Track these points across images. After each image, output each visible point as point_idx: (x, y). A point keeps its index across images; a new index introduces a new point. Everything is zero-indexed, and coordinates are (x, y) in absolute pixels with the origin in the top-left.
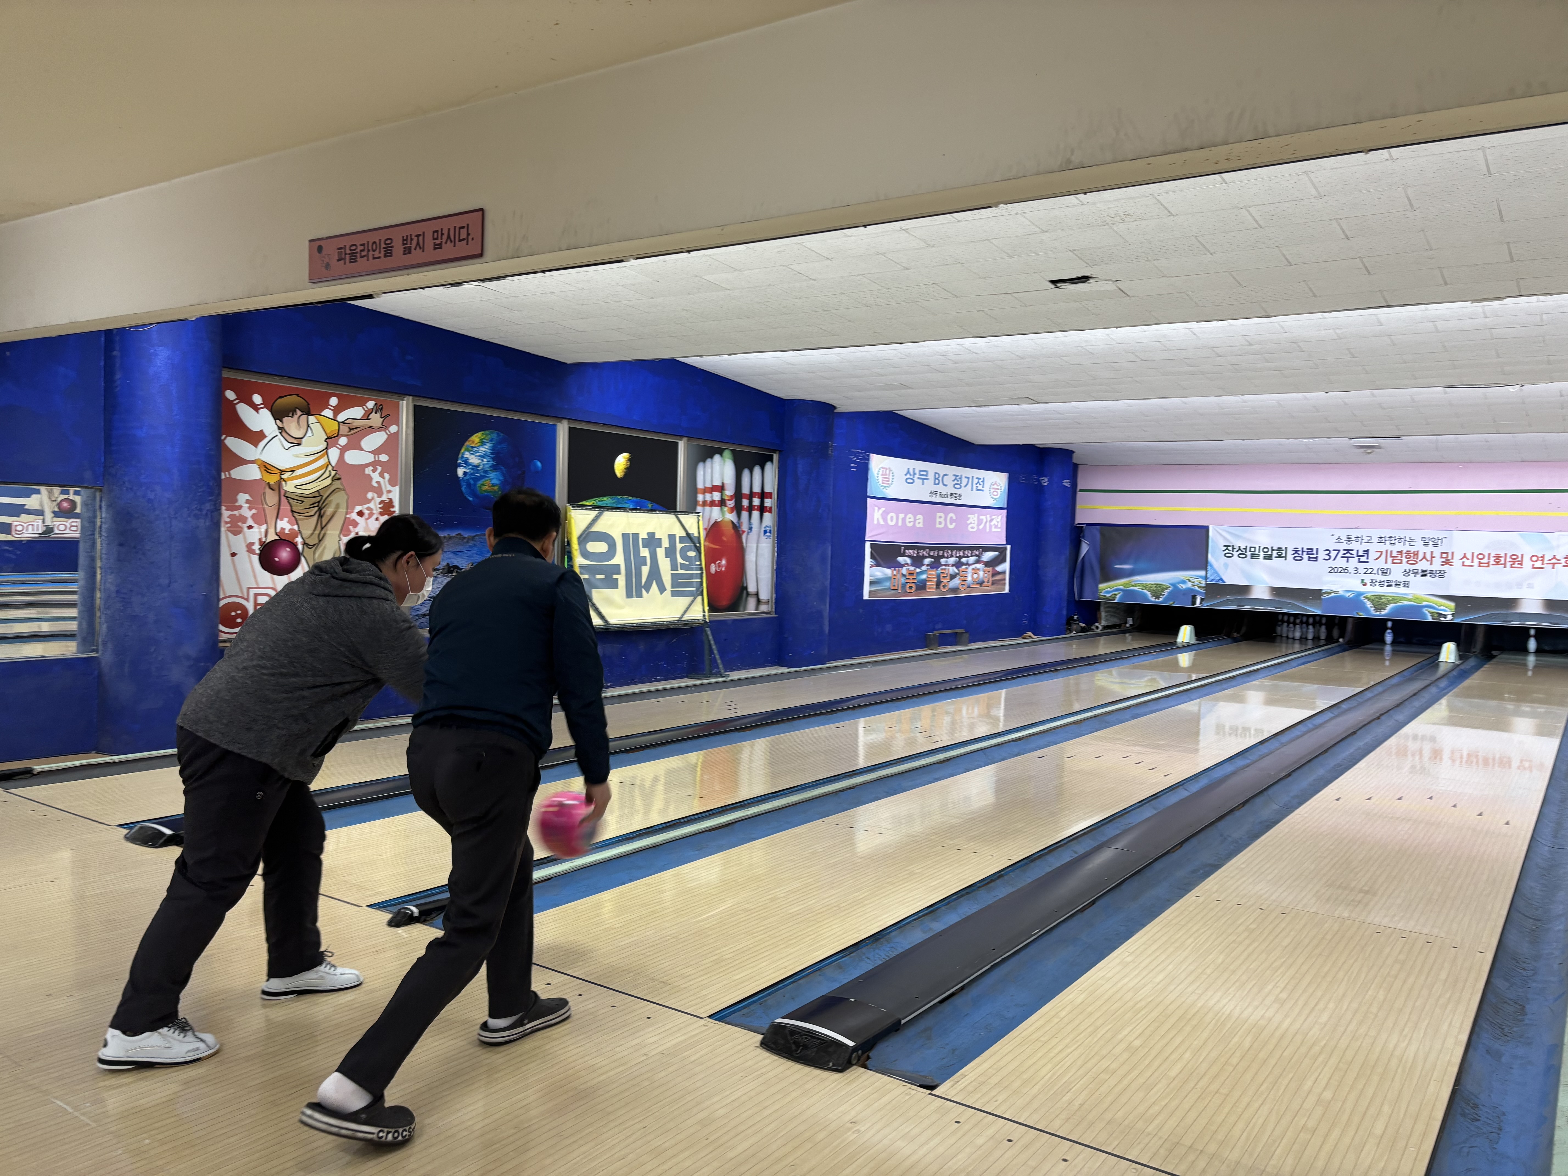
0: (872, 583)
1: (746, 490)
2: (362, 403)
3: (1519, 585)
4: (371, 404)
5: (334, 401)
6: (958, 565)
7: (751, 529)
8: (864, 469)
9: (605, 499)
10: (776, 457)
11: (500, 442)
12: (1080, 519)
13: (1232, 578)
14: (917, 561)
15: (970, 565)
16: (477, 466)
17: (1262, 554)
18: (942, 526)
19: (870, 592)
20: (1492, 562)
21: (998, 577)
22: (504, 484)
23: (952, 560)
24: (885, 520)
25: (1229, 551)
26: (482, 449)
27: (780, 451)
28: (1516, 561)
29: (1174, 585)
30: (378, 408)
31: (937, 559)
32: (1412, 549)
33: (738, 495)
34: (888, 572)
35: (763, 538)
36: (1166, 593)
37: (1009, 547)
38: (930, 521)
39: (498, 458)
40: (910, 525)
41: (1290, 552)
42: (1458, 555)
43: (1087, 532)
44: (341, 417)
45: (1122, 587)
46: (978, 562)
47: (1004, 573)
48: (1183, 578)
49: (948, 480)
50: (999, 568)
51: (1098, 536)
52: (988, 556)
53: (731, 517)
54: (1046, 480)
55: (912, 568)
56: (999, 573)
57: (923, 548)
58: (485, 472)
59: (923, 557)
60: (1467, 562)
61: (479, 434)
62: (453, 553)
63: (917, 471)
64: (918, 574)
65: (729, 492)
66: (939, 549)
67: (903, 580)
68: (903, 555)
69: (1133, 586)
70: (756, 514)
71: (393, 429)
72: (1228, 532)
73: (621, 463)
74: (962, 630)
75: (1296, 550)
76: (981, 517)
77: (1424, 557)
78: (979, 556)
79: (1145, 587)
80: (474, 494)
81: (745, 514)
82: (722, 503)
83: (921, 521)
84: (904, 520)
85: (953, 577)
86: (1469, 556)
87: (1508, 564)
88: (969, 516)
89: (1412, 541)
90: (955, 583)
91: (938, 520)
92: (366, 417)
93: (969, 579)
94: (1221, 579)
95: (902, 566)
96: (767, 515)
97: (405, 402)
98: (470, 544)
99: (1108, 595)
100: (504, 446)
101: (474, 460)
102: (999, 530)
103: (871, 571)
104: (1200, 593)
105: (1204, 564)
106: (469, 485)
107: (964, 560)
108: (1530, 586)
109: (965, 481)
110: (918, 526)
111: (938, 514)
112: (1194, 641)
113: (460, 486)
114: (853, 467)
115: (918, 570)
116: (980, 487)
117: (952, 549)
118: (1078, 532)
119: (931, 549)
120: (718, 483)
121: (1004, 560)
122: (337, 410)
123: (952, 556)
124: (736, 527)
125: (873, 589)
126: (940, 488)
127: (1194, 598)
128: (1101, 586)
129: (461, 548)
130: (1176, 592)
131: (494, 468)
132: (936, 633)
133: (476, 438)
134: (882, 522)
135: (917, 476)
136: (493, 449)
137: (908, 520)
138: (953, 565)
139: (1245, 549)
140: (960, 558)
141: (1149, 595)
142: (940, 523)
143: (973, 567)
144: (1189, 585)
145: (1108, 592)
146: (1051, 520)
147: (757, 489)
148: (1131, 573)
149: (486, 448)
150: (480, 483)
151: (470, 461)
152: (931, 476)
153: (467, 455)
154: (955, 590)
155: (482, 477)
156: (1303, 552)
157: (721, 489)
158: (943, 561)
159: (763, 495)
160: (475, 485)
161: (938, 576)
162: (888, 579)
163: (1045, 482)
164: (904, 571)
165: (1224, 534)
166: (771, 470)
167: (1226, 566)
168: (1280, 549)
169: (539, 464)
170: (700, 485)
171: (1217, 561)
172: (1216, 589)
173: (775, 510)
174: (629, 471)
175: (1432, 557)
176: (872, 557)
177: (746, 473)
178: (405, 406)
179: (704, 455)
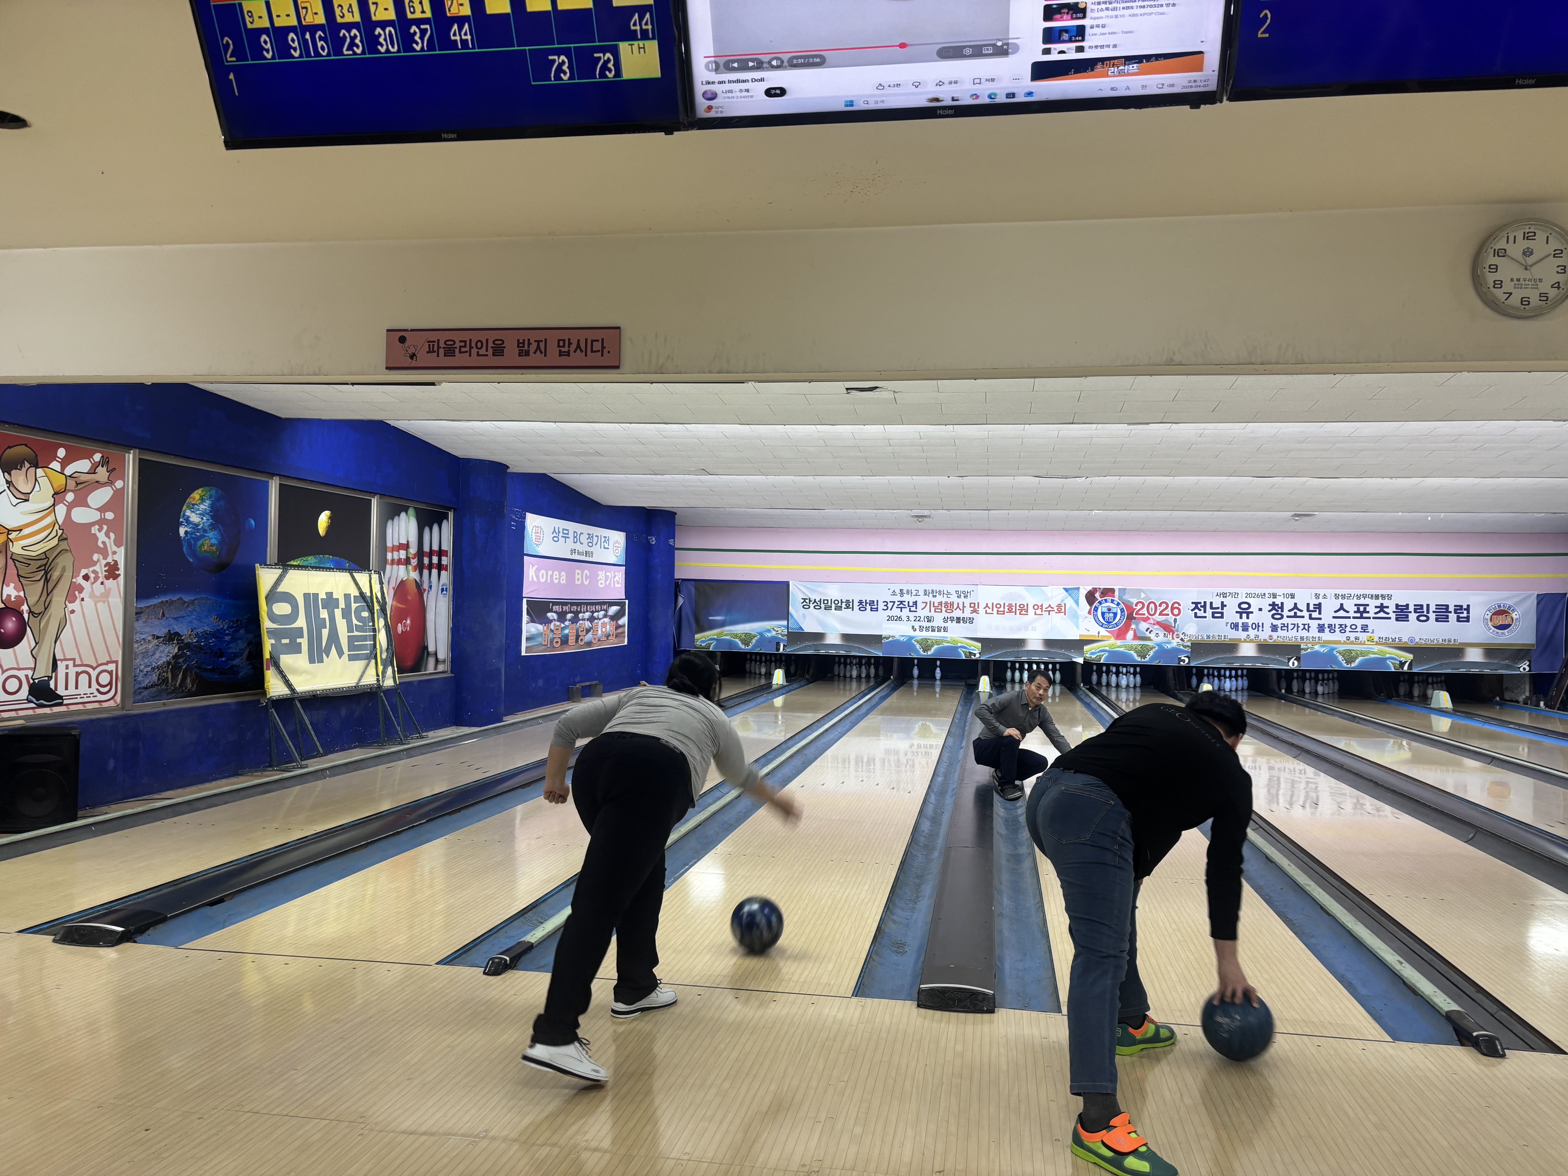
0: (528, 639)
1: (426, 549)
2: (89, 456)
3: (1026, 628)
4: (97, 457)
5: (61, 453)
6: (591, 619)
7: (430, 587)
8: (522, 527)
9: (310, 558)
10: (451, 515)
11: (218, 499)
12: (679, 575)
13: (809, 627)
14: (562, 617)
15: (600, 619)
16: (197, 525)
17: (833, 605)
18: (579, 582)
19: (527, 648)
20: (1006, 610)
21: (620, 630)
22: (222, 543)
23: (587, 615)
24: (538, 577)
25: (806, 603)
26: (202, 506)
27: (455, 510)
28: (1023, 609)
29: (761, 634)
30: (105, 462)
31: (576, 613)
32: (949, 600)
33: (420, 553)
34: (540, 627)
35: (440, 596)
36: (754, 641)
37: (627, 601)
38: (571, 577)
39: (217, 516)
40: (556, 582)
41: (856, 604)
42: (982, 606)
43: (683, 588)
44: (69, 471)
45: (715, 637)
46: (605, 616)
47: (624, 625)
48: (769, 627)
49: (584, 538)
50: (621, 622)
51: (693, 590)
52: (613, 610)
53: (414, 575)
54: (654, 539)
55: (558, 623)
56: (621, 626)
57: (566, 604)
58: (205, 531)
59: (566, 613)
60: (989, 611)
61: (200, 491)
62: (175, 619)
63: (561, 530)
64: (563, 629)
65: (413, 550)
66: (578, 604)
67: (551, 635)
68: (551, 611)
69: (726, 635)
70: (435, 572)
71: (119, 484)
72: (805, 587)
73: (324, 520)
74: (597, 682)
75: (861, 602)
76: (608, 574)
77: (958, 607)
78: (606, 611)
79: (736, 636)
80: (194, 554)
81: (426, 572)
82: (407, 562)
83: (564, 577)
84: (552, 576)
85: (588, 631)
86: (990, 606)
87: (1018, 612)
88: (599, 573)
89: (948, 593)
90: (590, 635)
91: (577, 576)
92: (93, 471)
93: (600, 632)
94: (801, 628)
95: (550, 621)
96: (443, 573)
97: (131, 456)
98: (190, 609)
99: (703, 645)
100: (222, 503)
101: (195, 518)
102: (620, 586)
103: (528, 628)
104: (783, 640)
105: (786, 615)
106: (190, 545)
107: (595, 614)
108: (1034, 629)
109: (595, 539)
110: (562, 582)
111: (577, 571)
112: (785, 684)
113: (181, 546)
114: (513, 526)
115: (563, 625)
116: (606, 546)
117: (587, 604)
118: (677, 586)
119: (572, 604)
120: (404, 542)
121: (624, 615)
122: (65, 463)
123: (587, 611)
124: (418, 586)
125: (528, 645)
126: (578, 547)
127: (778, 644)
128: (697, 636)
129: (182, 613)
130: (763, 640)
131: (213, 527)
132: (578, 686)
133: (196, 495)
134: (535, 580)
135: (561, 534)
136: (212, 506)
137: (555, 577)
138: (588, 620)
139: (820, 601)
140: (593, 612)
141: (740, 643)
142: (578, 580)
143: (602, 621)
144: (774, 633)
145: (703, 642)
146: (659, 576)
147: (435, 547)
148: (722, 624)
149: (205, 506)
150: (199, 543)
151: (191, 519)
152: (571, 535)
153: (188, 513)
154: (589, 644)
155: (202, 536)
156: (866, 603)
157: (406, 547)
158: (581, 615)
159: (441, 553)
160: (195, 544)
161: (577, 631)
162: (540, 634)
163: (653, 541)
164: (552, 626)
165: (802, 588)
166: (447, 528)
167: (804, 616)
168: (848, 601)
169: (253, 522)
170: (389, 544)
171: (797, 612)
172: (797, 636)
173: (450, 568)
174: (330, 528)
175: (964, 607)
176: (528, 613)
177: (427, 531)
178: (131, 459)
179: (392, 513)
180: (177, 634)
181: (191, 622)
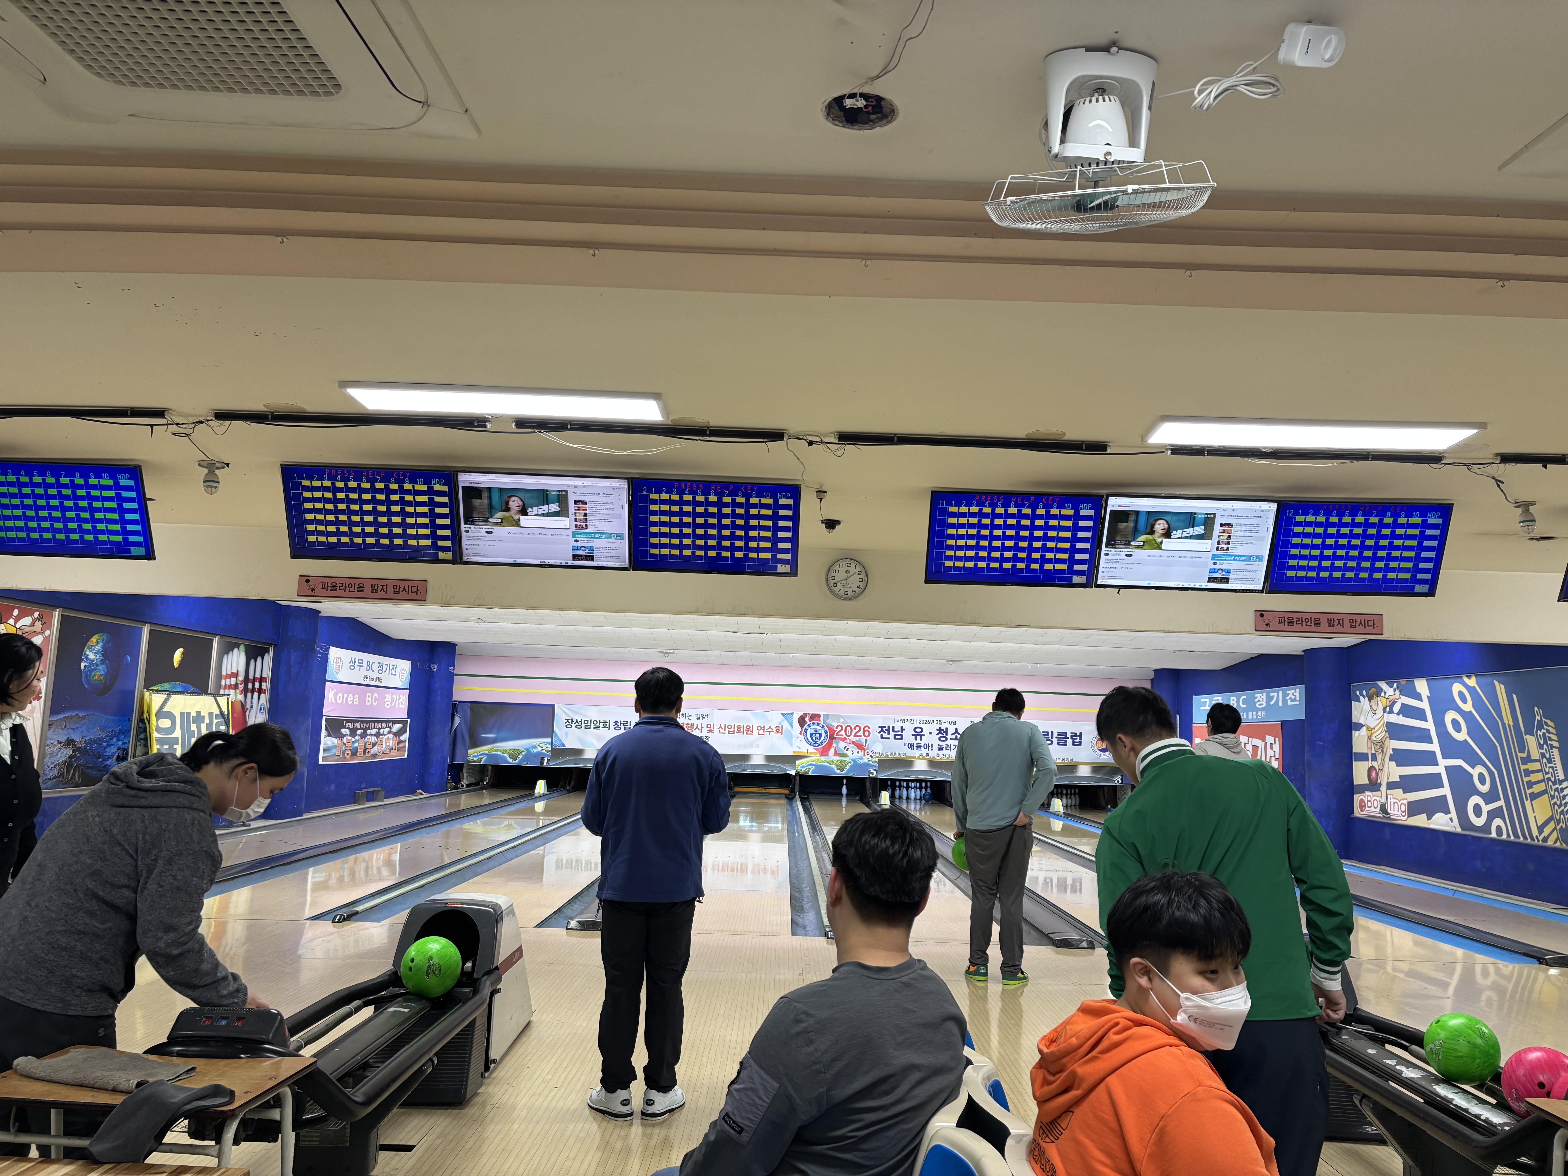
0: (325, 750)
1: (251, 677)
2: (31, 615)
3: (751, 746)
4: (36, 614)
5: (16, 612)
6: (378, 735)
7: (252, 707)
8: (325, 658)
9: (166, 684)
10: (271, 649)
11: (107, 642)
12: (455, 698)
13: (571, 743)
15: (385, 735)
16: (93, 661)
17: (592, 725)
18: (369, 704)
19: (323, 757)
20: (736, 730)
21: (401, 745)
22: (107, 674)
23: (374, 731)
24: (336, 699)
25: (569, 723)
26: (97, 647)
27: (275, 645)
28: (749, 730)
29: (527, 749)
30: (40, 618)
33: (246, 680)
34: (335, 741)
36: (521, 756)
37: (409, 720)
38: (362, 700)
39: (106, 654)
40: (350, 703)
41: (612, 724)
42: (717, 727)
43: (459, 708)
45: (487, 752)
46: (389, 732)
47: (405, 741)
48: (535, 744)
49: (375, 667)
50: (402, 738)
51: (469, 711)
52: (397, 727)
53: (241, 697)
54: (436, 666)
56: (402, 742)
58: (97, 665)
60: (722, 731)
61: (96, 636)
62: (73, 729)
63: (357, 660)
65: (241, 678)
66: (367, 722)
69: (496, 751)
70: (256, 694)
71: (47, 633)
72: (568, 709)
73: (178, 655)
74: (379, 789)
75: (616, 723)
76: (394, 696)
77: (697, 727)
78: (390, 728)
79: (505, 751)
80: (89, 683)
81: (249, 695)
82: (236, 687)
83: (357, 699)
84: (347, 698)
85: (374, 745)
86: (723, 727)
87: (745, 732)
88: (387, 695)
89: (690, 716)
90: (375, 748)
91: (367, 699)
92: (32, 625)
93: (384, 746)
94: (563, 744)
96: (262, 695)
98: (83, 722)
99: (475, 759)
100: (110, 645)
101: (91, 656)
102: (403, 706)
103: (326, 741)
104: (547, 755)
105: (551, 734)
106: (86, 675)
107: (381, 731)
108: (757, 746)
109: (385, 667)
110: (355, 703)
111: (368, 694)
112: (546, 792)
113: (82, 677)
114: (319, 657)
116: (394, 673)
117: (375, 722)
118: (455, 707)
120: (235, 671)
121: (405, 732)
122: (17, 619)
123: (374, 728)
124: (243, 705)
125: (325, 755)
126: (370, 674)
127: (542, 759)
128: (470, 751)
129: (78, 725)
130: (529, 755)
131: (103, 662)
132: (364, 791)
133: (94, 639)
134: (334, 701)
135: (357, 664)
136: (103, 647)
137: (349, 699)
138: (374, 735)
139: (581, 721)
140: (379, 729)
141: (508, 758)
142: (369, 701)
144: (539, 749)
145: (475, 756)
146: (439, 698)
147: (258, 675)
148: (494, 741)
149: (98, 647)
150: (93, 674)
151: (89, 657)
152: (365, 664)
153: (88, 652)
154: (375, 756)
155: (95, 669)
156: (621, 723)
157: (235, 675)
159: (262, 680)
160: (90, 674)
162: (335, 747)
163: (435, 668)
165: (566, 710)
166: (268, 660)
167: (567, 734)
168: (605, 722)
169: (129, 658)
170: (224, 673)
171: (560, 731)
172: (559, 752)
173: (268, 692)
174: (182, 662)
175: (702, 727)
176: (326, 729)
177: (252, 661)
178: (56, 614)
179: (227, 649)
180: (73, 740)
181: (82, 732)
